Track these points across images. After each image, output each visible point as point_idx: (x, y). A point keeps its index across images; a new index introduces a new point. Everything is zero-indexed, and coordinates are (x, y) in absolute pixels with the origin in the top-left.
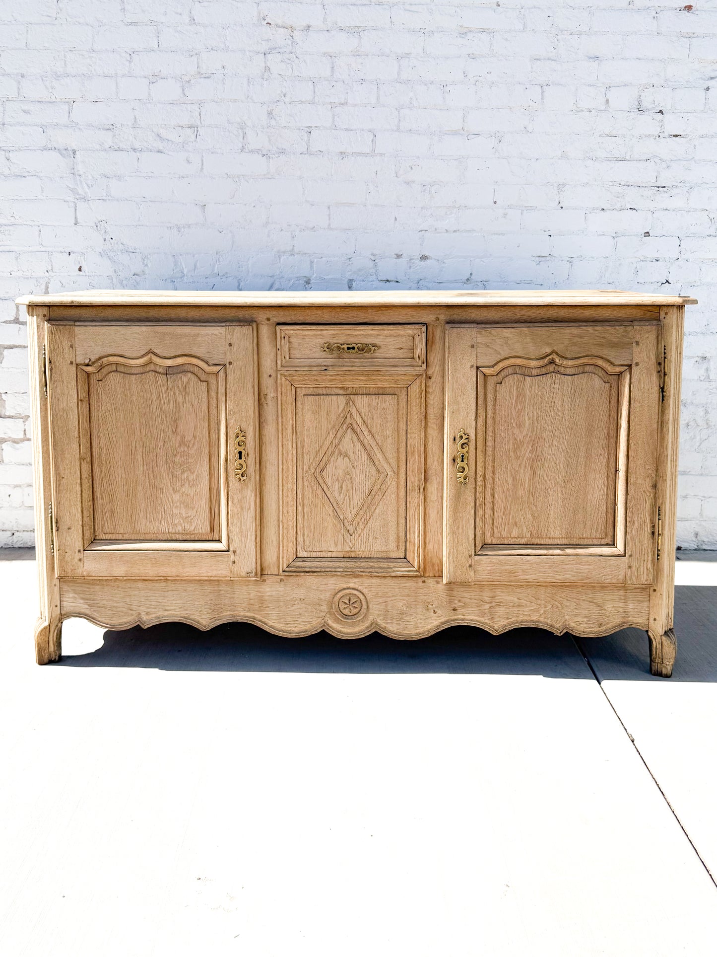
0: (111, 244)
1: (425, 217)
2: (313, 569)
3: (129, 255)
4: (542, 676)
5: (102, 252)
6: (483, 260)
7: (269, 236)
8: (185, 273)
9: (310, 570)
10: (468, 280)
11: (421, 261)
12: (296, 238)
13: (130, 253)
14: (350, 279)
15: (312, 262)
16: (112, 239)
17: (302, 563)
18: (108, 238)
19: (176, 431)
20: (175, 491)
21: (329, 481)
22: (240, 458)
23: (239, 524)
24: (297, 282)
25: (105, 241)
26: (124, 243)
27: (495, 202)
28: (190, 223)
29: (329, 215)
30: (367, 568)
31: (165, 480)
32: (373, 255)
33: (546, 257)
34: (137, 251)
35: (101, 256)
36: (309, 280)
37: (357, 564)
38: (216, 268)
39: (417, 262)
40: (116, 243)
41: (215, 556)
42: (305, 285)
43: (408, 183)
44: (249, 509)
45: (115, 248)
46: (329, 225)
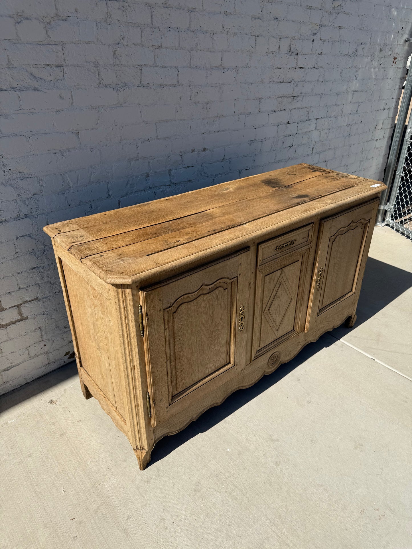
0: (10, 174)
1: (205, 124)
2: (263, 353)
3: (27, 180)
4: (325, 348)
5: (4, 182)
6: (229, 147)
7: (123, 149)
8: (71, 185)
9: (262, 354)
10: (223, 159)
11: (203, 152)
12: (139, 148)
13: (28, 179)
14: (170, 169)
15: (149, 162)
16: (10, 170)
17: (259, 353)
18: (6, 169)
19: (212, 321)
20: (211, 351)
21: (271, 312)
22: (242, 321)
23: (239, 351)
24: (142, 177)
25: (4, 172)
26: (21, 171)
27: (235, 112)
28: (69, 148)
29: (157, 129)
30: (281, 341)
31: (207, 349)
32: (181, 152)
33: (253, 140)
34: (33, 176)
35: (4, 185)
36: (148, 174)
37: (278, 342)
38: (92, 179)
39: (201, 153)
40: (14, 172)
41: (229, 371)
42: (146, 178)
43: (195, 103)
44: (244, 342)
45: (14, 177)
46: (157, 136)
